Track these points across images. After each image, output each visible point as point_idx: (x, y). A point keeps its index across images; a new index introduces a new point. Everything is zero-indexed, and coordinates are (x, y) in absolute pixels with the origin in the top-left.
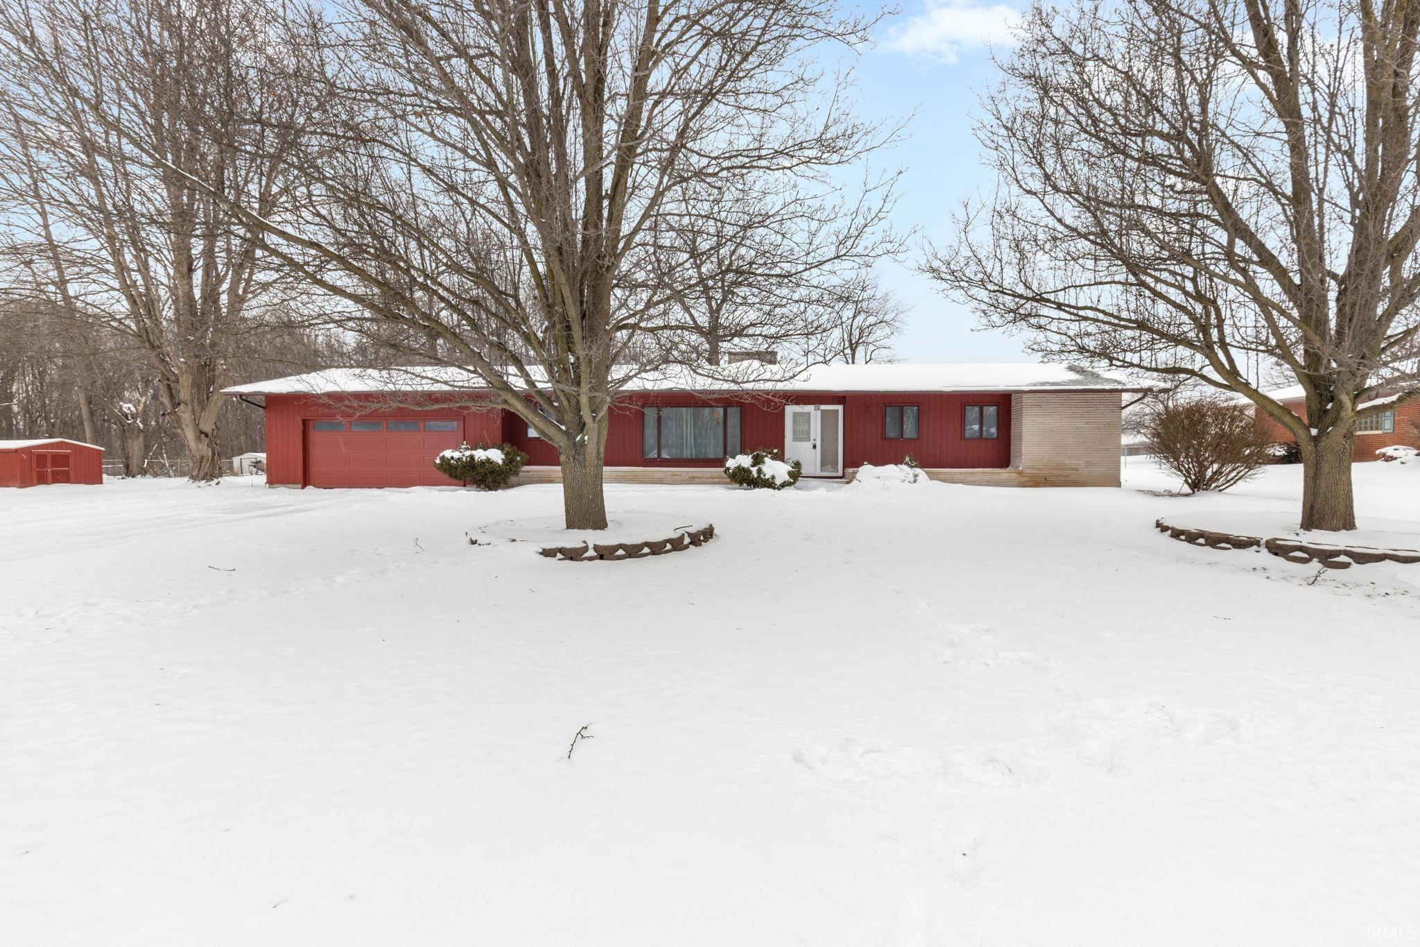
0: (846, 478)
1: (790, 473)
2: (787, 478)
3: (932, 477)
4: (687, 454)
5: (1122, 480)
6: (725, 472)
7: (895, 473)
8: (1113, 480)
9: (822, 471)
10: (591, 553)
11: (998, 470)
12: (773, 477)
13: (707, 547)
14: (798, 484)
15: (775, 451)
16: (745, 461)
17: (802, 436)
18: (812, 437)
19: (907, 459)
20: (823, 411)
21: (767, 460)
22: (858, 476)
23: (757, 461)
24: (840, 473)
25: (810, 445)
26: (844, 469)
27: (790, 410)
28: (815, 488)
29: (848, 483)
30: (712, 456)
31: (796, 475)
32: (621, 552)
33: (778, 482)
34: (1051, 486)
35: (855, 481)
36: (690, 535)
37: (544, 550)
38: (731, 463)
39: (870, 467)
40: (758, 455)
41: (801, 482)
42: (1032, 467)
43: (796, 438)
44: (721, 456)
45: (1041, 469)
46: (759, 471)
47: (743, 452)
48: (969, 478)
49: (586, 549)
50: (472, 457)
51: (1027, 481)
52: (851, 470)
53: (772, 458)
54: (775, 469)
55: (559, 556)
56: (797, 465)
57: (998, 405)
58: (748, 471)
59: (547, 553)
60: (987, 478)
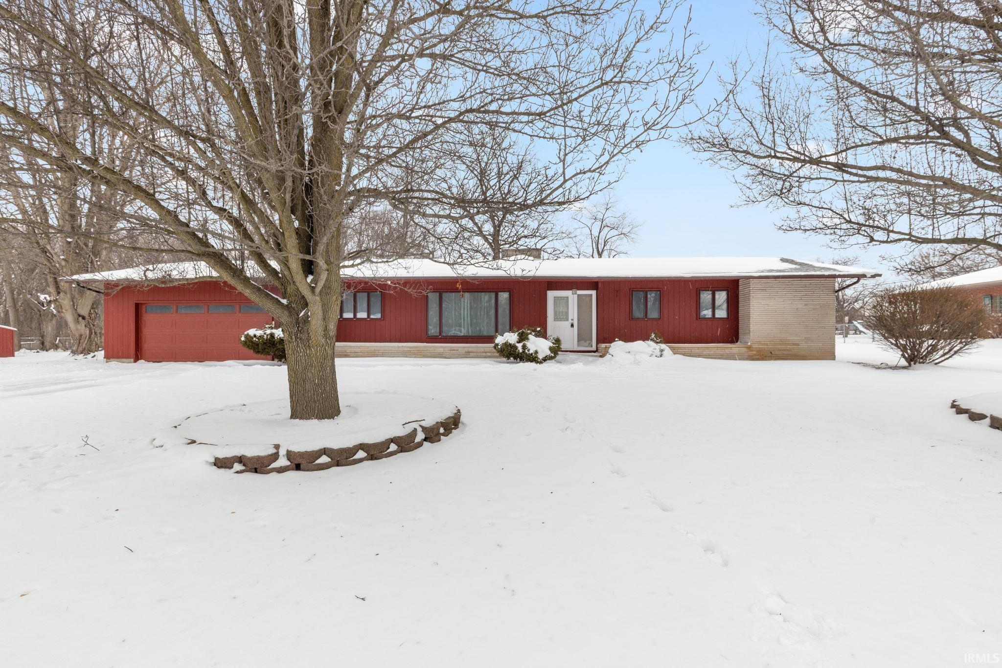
0: (600, 353)
1: (551, 349)
2: (548, 353)
3: (675, 352)
4: (463, 332)
5: (837, 354)
6: (495, 347)
7: (644, 349)
8: (828, 354)
9: (579, 345)
10: (283, 462)
11: (729, 345)
12: (536, 352)
13: (447, 443)
14: (558, 357)
15: (538, 329)
16: (511, 338)
17: (562, 316)
18: (570, 318)
19: (653, 336)
20: (579, 295)
21: (530, 336)
22: (611, 351)
23: (523, 338)
24: (594, 348)
25: (568, 324)
26: (597, 344)
27: (551, 295)
28: (573, 362)
29: (601, 356)
30: (485, 334)
31: (556, 350)
32: (324, 459)
33: (541, 356)
34: (776, 359)
35: (608, 356)
36: (424, 429)
37: (217, 459)
38: (500, 340)
39: (621, 343)
40: (523, 332)
41: (560, 355)
42: (759, 343)
43: (557, 318)
44: (493, 333)
45: (767, 345)
46: (524, 347)
47: (511, 330)
48: (706, 352)
49: (275, 457)
50: (272, 335)
51: (755, 355)
52: (603, 345)
53: (536, 336)
54: (538, 345)
55: (238, 467)
56: (558, 341)
57: (728, 291)
58: (514, 347)
59: (221, 463)
60: (720, 352)
